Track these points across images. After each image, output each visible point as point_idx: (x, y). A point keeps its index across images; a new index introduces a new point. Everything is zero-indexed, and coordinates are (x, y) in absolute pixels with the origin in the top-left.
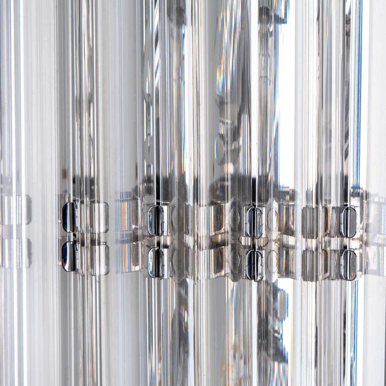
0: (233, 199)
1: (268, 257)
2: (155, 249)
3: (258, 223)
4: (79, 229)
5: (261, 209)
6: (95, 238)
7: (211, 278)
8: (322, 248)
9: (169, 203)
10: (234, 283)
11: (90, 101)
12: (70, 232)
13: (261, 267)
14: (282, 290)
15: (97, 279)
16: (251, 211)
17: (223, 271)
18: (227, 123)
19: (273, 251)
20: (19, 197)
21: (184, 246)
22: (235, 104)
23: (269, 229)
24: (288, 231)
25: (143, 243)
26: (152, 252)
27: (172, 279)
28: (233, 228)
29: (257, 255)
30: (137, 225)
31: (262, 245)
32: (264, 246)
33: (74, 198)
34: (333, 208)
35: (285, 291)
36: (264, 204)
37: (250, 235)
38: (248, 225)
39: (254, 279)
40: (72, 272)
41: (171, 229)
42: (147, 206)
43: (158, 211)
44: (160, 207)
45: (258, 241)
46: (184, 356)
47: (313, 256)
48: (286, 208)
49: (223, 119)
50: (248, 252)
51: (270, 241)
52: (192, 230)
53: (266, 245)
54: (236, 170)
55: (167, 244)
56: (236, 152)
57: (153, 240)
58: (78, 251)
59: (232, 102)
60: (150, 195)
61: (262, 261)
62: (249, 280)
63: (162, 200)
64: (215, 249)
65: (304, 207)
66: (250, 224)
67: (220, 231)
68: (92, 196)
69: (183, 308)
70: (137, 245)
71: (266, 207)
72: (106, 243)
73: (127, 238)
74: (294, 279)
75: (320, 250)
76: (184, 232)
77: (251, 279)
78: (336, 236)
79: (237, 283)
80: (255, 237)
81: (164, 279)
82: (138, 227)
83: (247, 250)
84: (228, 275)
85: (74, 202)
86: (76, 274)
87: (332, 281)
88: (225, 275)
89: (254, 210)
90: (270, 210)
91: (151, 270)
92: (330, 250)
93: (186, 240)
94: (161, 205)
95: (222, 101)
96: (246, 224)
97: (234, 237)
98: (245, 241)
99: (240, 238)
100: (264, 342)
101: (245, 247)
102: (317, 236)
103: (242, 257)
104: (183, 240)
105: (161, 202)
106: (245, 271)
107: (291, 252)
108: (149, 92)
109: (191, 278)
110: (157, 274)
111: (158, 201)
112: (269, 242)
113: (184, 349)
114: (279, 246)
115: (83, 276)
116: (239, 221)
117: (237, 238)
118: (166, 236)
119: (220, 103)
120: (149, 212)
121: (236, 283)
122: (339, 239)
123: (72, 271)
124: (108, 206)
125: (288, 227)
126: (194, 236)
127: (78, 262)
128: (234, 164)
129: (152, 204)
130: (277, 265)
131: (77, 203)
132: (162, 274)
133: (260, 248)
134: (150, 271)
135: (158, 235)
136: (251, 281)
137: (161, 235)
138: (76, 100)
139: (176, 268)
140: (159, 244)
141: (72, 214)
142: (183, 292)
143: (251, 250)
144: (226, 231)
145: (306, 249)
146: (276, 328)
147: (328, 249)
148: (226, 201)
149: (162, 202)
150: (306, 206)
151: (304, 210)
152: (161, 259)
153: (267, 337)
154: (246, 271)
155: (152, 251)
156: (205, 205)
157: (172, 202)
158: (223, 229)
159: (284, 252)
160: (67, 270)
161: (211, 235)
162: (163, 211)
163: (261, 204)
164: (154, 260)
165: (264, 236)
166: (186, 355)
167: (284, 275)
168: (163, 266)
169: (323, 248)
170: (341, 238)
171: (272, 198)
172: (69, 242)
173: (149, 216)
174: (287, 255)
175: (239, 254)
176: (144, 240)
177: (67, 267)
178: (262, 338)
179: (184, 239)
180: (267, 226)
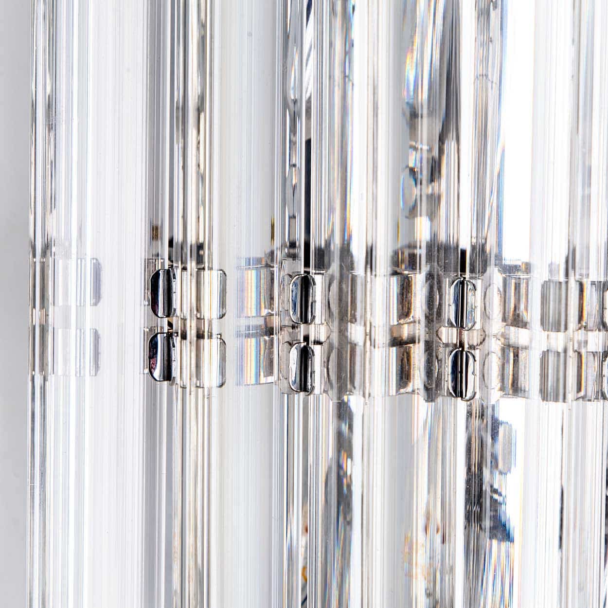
0: (429, 266)
1: (484, 363)
2: (300, 345)
3: (469, 305)
4: (178, 312)
5: (474, 283)
6: (203, 328)
7: (391, 394)
8: (573, 348)
9: (324, 272)
10: (429, 404)
11: (200, 110)
12: (163, 317)
13: (473, 376)
14: (507, 423)
15: (206, 393)
16: (459, 284)
17: (411, 385)
18: (421, 149)
19: (493, 354)
20: (81, 261)
21: (348, 343)
22: (434, 117)
23: (485, 315)
24: (517, 321)
25: (281, 338)
26: (296, 351)
27: (327, 395)
28: (428, 315)
29: (467, 357)
30: (273, 310)
31: (475, 344)
32: (477, 345)
33: (171, 264)
34: (593, 283)
35: (511, 425)
36: (479, 276)
37: (455, 325)
38: (453, 308)
39: (461, 396)
40: (166, 383)
41: (326, 315)
42: (288, 277)
43: (306, 283)
44: (309, 277)
45: (468, 335)
46: (345, 530)
47: (558, 361)
48: (516, 284)
49: (414, 143)
50: (452, 352)
51: (489, 336)
52: (361, 317)
53: (481, 343)
54: (434, 236)
55: (319, 339)
56: (434, 200)
57: (297, 333)
58: (175, 348)
59: (431, 113)
60: (293, 260)
61: (474, 367)
62: (453, 398)
63: (314, 269)
64: (398, 347)
65: (545, 281)
66: (457, 306)
67: (407, 319)
68: (200, 260)
69: (344, 455)
70: (272, 341)
71: (482, 280)
72: (221, 336)
73: (255, 331)
74: (527, 398)
75: (570, 353)
76: (349, 319)
77: (457, 396)
78: (597, 330)
79: (433, 404)
80: (464, 328)
81: (314, 394)
82: (274, 312)
83: (451, 348)
84: (418, 391)
85: (170, 269)
86: (172, 385)
87: (589, 402)
88: (413, 391)
89: (462, 283)
90: (490, 285)
91: (293, 379)
92: (587, 352)
93: (351, 333)
94: (311, 274)
95: (415, 112)
96: (449, 305)
97: (429, 329)
98: (448, 335)
99: (440, 330)
100: (476, 509)
101: (447, 345)
102: (566, 328)
103: (441, 363)
104: (346, 333)
105: (312, 270)
106: (446, 382)
107: (522, 355)
108: (295, 96)
109: (359, 394)
110: (304, 386)
111: (307, 270)
112: (487, 338)
113: (345, 518)
114: (503, 346)
115: (184, 388)
116: (438, 304)
117: (435, 330)
118: (319, 324)
119: (411, 115)
120: (291, 285)
121: (431, 403)
122: (601, 333)
123: (164, 380)
124: (226, 276)
125: (518, 315)
126: (365, 325)
127: (175, 366)
128: (431, 220)
129: (298, 272)
130: (498, 375)
131: (175, 270)
132: (311, 385)
133: (472, 347)
134: (292, 381)
135: (306, 322)
136: (456, 399)
137: (311, 323)
138: (178, 108)
139: (333, 377)
140: (306, 338)
141: (166, 287)
142: (345, 428)
143: (457, 350)
144: (417, 320)
145: (548, 351)
146: (496, 486)
147: (583, 351)
148: (418, 270)
149: (314, 271)
150: (549, 279)
151: (545, 286)
152: (310, 362)
153: (481, 501)
154: (448, 383)
155: (296, 348)
156: (384, 276)
157: (330, 271)
158: (411, 315)
159: (512, 355)
160: (158, 379)
161: (392, 324)
162: (314, 284)
163: (474, 275)
164: (299, 363)
165: (478, 326)
166: (348, 528)
167: (511, 392)
168: (313, 372)
169: (575, 349)
170: (605, 332)
171: (493, 266)
172: (161, 333)
173: (292, 291)
174: (516, 358)
175: (437, 358)
176: (283, 333)
177: (157, 373)
178: (471, 503)
179: (347, 331)
180: (483, 313)
